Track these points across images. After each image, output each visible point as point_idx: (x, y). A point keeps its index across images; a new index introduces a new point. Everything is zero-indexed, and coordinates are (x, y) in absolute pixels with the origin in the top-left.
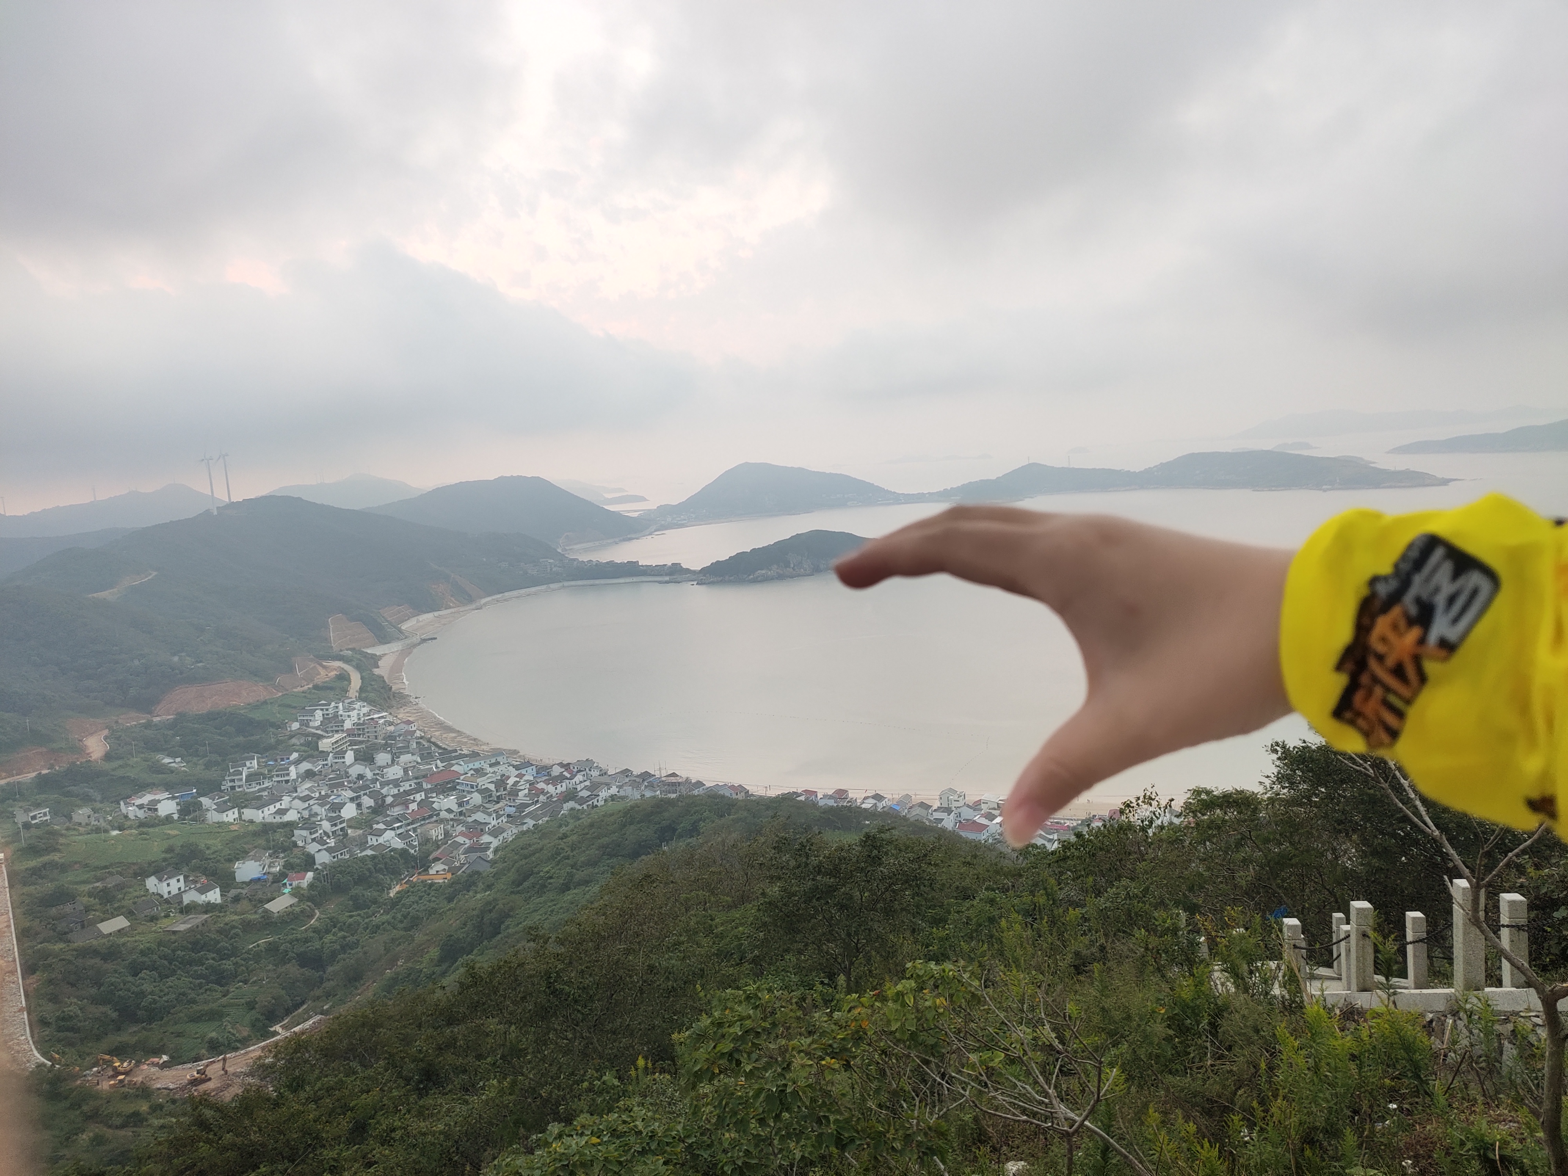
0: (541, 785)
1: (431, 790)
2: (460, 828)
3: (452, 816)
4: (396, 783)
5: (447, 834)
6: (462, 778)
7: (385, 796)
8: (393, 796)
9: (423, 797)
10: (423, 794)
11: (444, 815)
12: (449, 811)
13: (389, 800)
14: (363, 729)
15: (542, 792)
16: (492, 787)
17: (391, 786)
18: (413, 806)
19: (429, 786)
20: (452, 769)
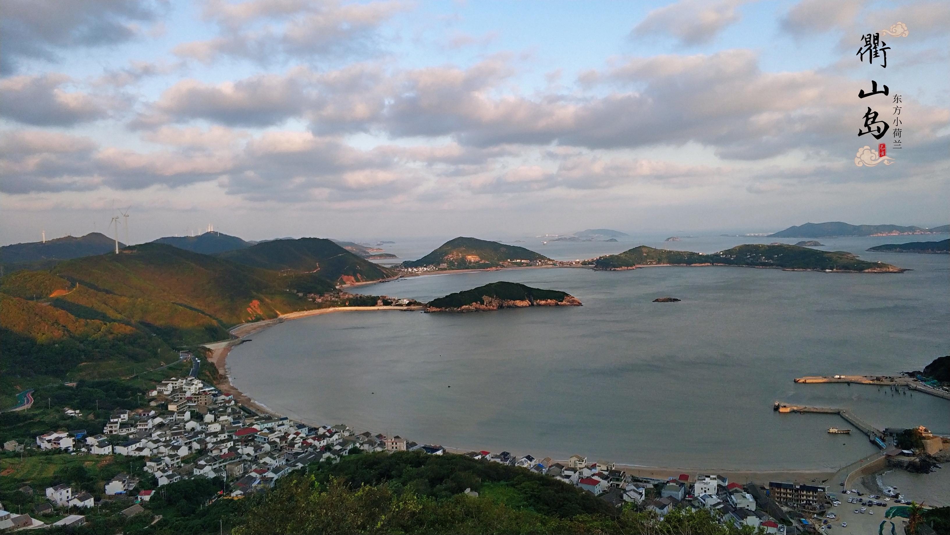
0: (310, 441)
2: (254, 467)
3: (250, 458)
4: (215, 434)
5: (246, 472)
6: (259, 433)
7: (208, 443)
8: (213, 443)
10: (232, 443)
11: (245, 457)
12: (248, 455)
13: (210, 446)
14: (198, 398)
16: (278, 440)
17: (212, 436)
18: (225, 451)
19: (237, 438)
20: (253, 427)
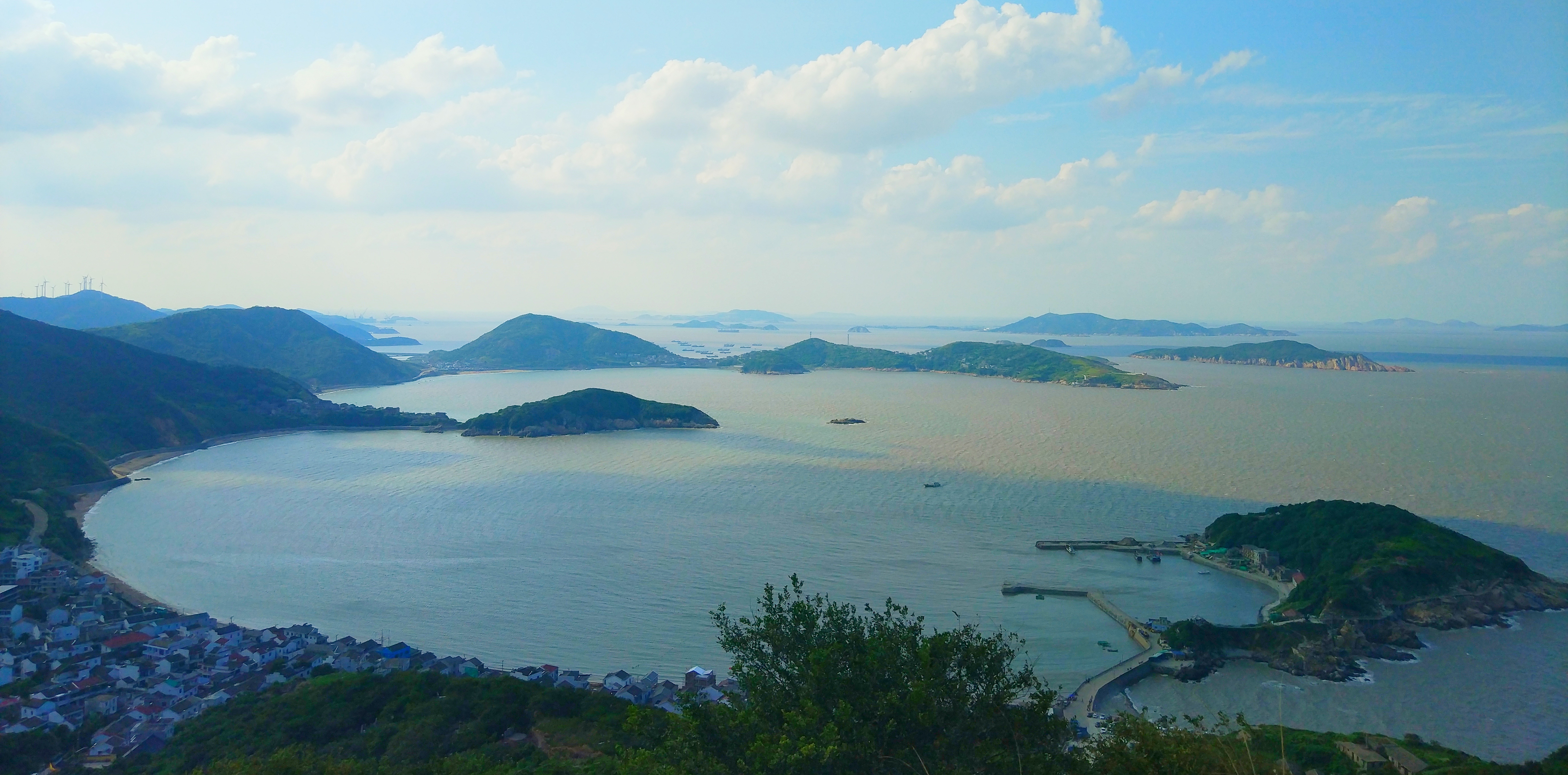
0: (246, 653)
1: (109, 656)
2: (139, 702)
3: (130, 686)
4: (67, 645)
5: (121, 709)
6: (151, 641)
7: (52, 661)
8: (61, 661)
9: (99, 663)
10: (99, 659)
11: (121, 684)
12: (128, 680)
13: (56, 665)
14: (40, 580)
15: (246, 660)
16: (185, 653)
17: (61, 649)
18: (84, 674)
19: (109, 650)
20: (140, 631)
